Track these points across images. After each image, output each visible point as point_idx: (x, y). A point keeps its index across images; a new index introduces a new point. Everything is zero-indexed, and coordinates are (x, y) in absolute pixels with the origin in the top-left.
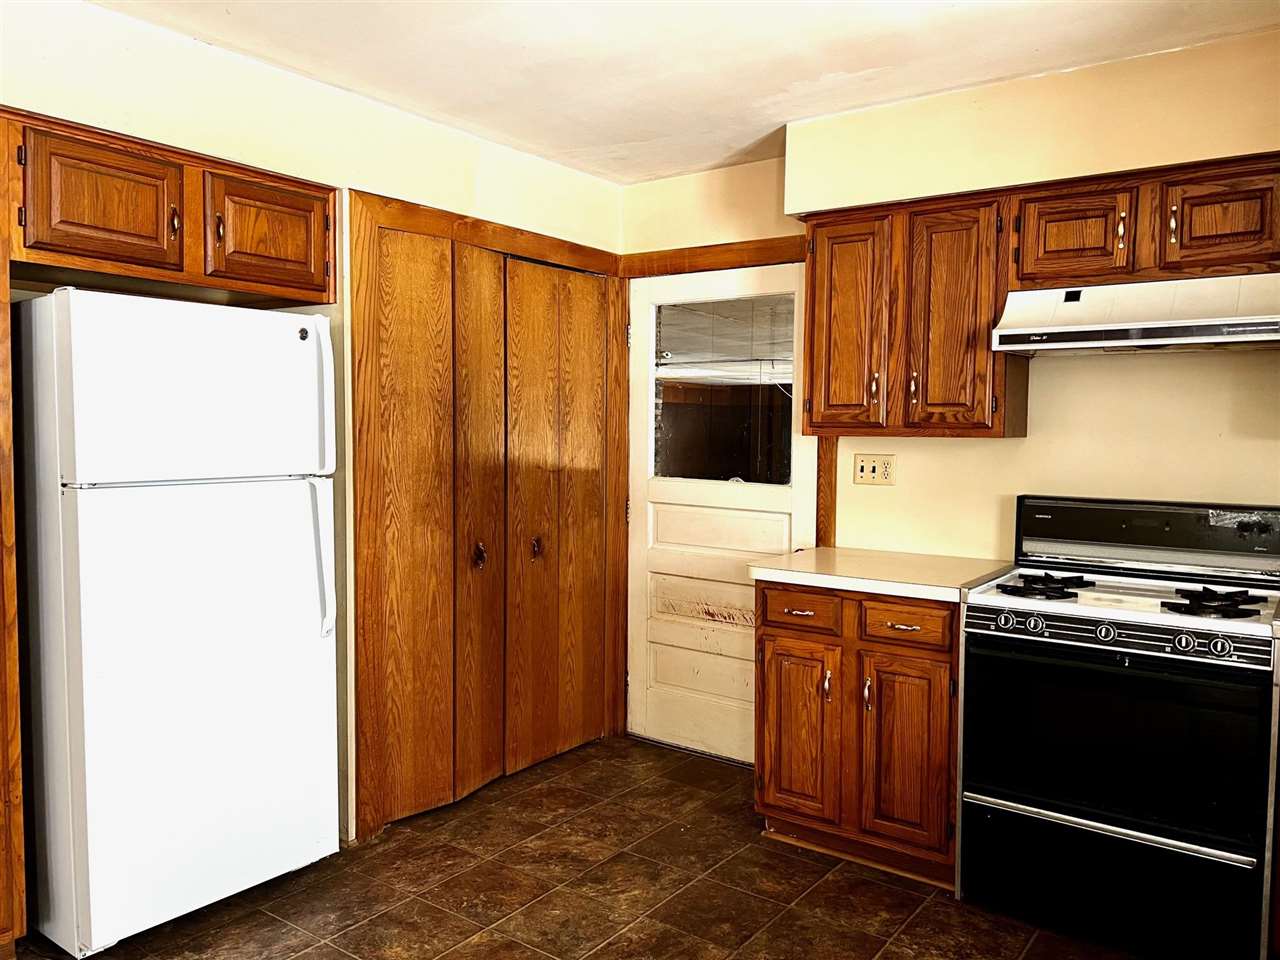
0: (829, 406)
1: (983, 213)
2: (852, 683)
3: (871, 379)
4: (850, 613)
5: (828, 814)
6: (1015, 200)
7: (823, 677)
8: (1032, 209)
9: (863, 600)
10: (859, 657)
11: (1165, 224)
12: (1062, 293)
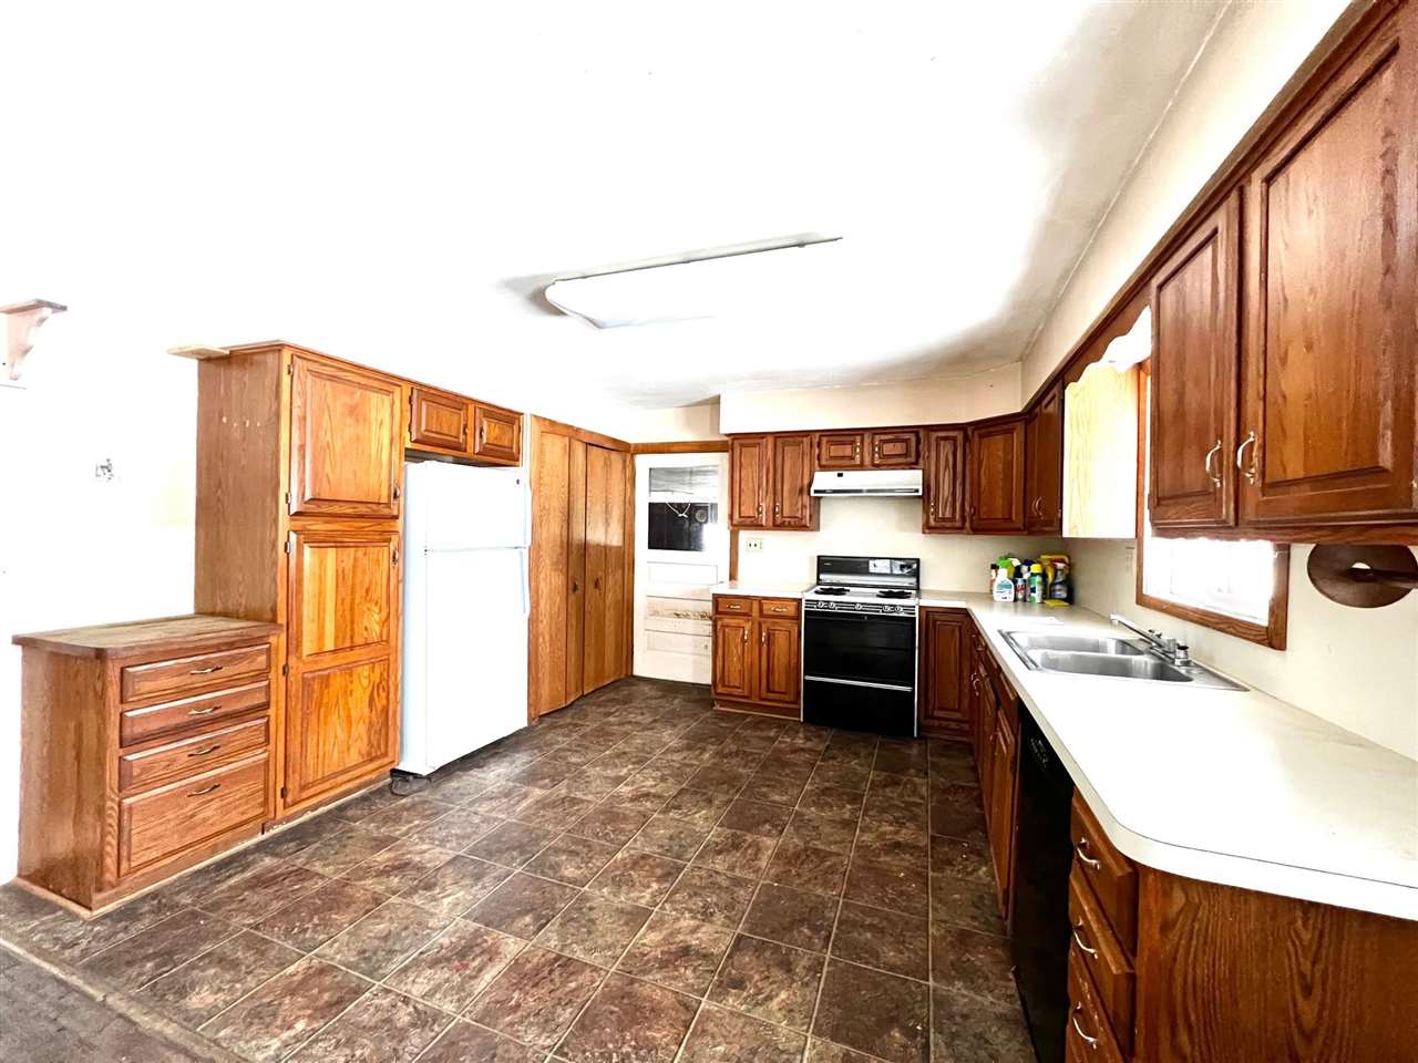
0: (740, 517)
1: (805, 439)
2: (756, 636)
3: (759, 506)
4: (756, 606)
5: (746, 693)
6: (818, 435)
7: (744, 635)
8: (824, 440)
9: (761, 600)
10: (760, 625)
11: (873, 449)
12: (836, 473)
